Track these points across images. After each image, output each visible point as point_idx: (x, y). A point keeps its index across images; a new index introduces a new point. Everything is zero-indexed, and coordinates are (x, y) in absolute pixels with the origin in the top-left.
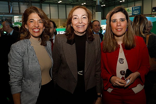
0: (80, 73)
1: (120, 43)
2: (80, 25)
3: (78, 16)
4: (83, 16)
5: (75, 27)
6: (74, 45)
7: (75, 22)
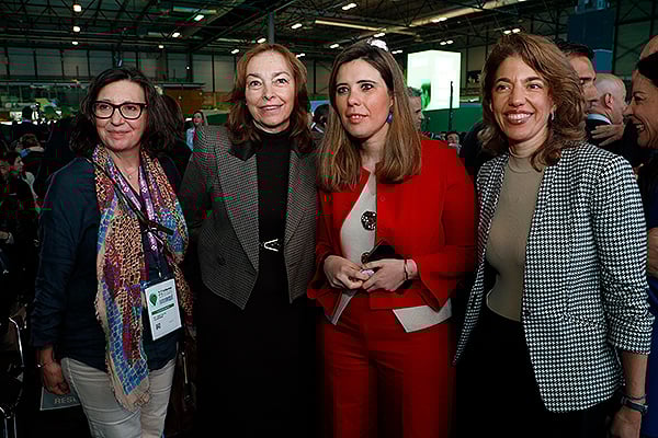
0: (270, 245)
1: (370, 164)
2: (269, 103)
3: (263, 75)
4: (278, 75)
5: (254, 110)
6: (253, 159)
7: (254, 94)
